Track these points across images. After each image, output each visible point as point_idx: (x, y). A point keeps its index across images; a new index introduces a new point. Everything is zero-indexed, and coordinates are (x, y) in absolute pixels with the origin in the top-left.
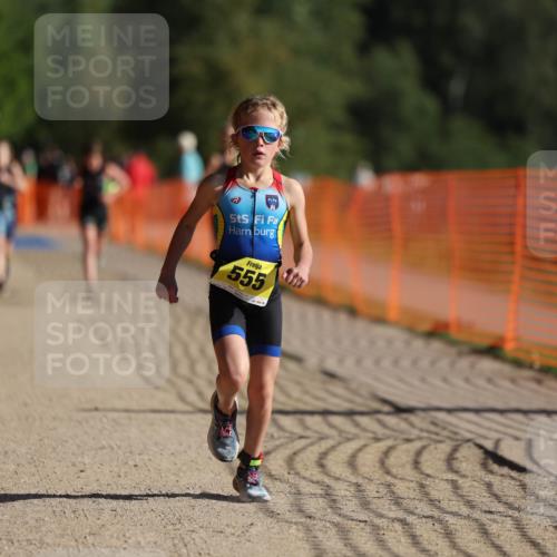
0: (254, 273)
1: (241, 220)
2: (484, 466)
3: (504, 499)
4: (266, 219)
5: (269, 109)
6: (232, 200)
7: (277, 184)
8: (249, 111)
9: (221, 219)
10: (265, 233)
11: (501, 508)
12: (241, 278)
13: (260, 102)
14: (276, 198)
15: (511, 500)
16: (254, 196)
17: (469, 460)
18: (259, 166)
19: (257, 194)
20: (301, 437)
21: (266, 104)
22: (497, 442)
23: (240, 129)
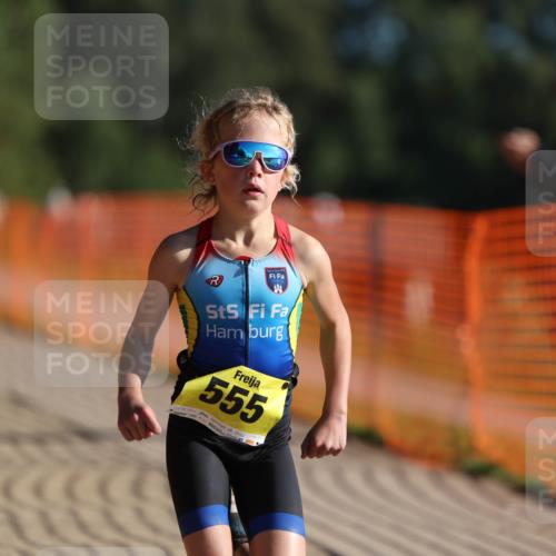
0: (245, 393)
1: (226, 314)
4: (268, 311)
5: (270, 114)
6: (208, 281)
7: (284, 245)
8: (236, 116)
9: (192, 314)
10: (269, 333)
12: (223, 400)
13: (253, 102)
14: (283, 271)
16: (245, 271)
18: (252, 213)
19: (250, 266)
21: (264, 106)
23: (220, 148)
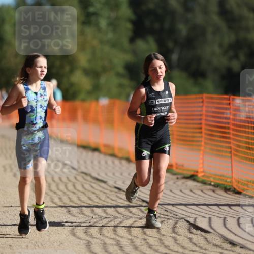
2: (189, 230)
3: (198, 245)
11: (197, 249)
15: (202, 245)
17: (182, 227)
20: (106, 218)
22: (195, 219)
